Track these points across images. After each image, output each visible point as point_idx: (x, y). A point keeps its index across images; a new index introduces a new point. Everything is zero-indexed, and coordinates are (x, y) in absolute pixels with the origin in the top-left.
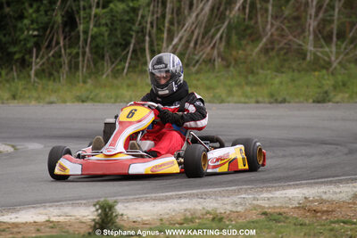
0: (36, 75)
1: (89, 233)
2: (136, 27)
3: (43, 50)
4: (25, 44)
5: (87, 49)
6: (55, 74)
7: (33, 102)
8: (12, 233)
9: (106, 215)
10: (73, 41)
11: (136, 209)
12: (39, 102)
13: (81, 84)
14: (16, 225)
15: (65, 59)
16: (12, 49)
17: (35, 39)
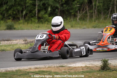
0: (79, 19)
1: (100, 70)
2: (112, 3)
3: (81, 11)
4: (75, 9)
5: (96, 11)
6: (85, 19)
7: (78, 28)
8: (74, 70)
9: (105, 64)
10: (91, 8)
11: (115, 62)
12: (80, 28)
13: (94, 22)
14: (75, 68)
15: (88, 14)
16: (71, 11)
17: (78, 8)
